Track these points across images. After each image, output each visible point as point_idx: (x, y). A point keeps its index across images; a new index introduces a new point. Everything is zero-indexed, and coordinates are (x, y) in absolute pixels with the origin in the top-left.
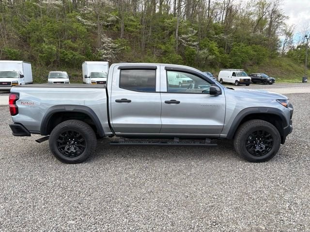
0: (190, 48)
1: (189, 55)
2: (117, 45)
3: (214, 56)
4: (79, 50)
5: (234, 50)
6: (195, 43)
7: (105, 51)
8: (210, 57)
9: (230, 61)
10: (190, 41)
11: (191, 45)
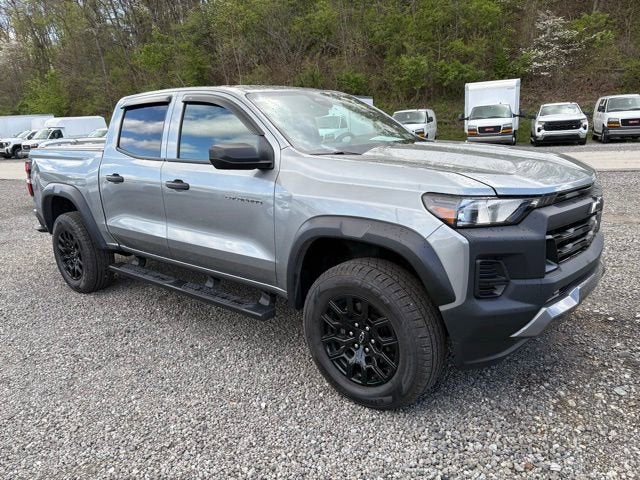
2: (576, 33)
4: (477, 58)
7: (541, 53)
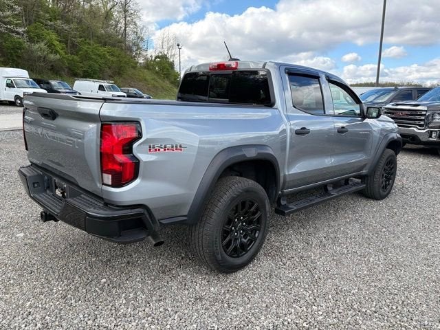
0: (12, 37)
1: (13, 49)
3: (58, 56)
5: (86, 51)
6: (21, 30)
8: (52, 56)
9: (82, 67)
10: (10, 23)
11: (13, 32)
